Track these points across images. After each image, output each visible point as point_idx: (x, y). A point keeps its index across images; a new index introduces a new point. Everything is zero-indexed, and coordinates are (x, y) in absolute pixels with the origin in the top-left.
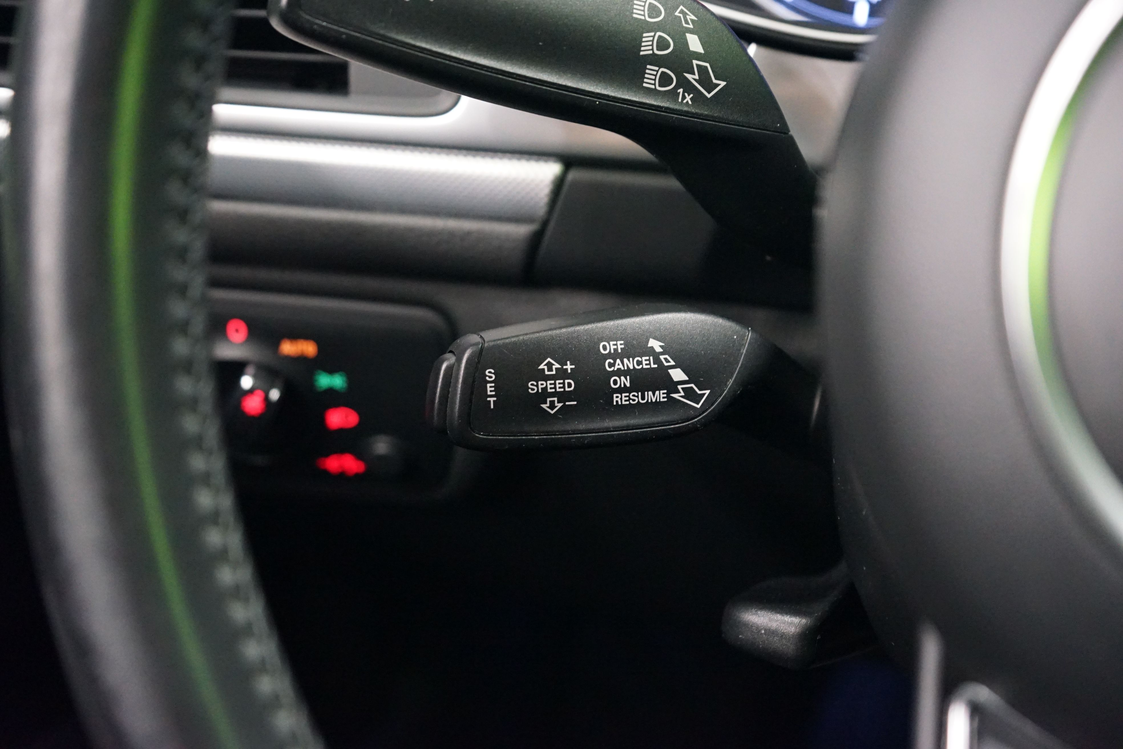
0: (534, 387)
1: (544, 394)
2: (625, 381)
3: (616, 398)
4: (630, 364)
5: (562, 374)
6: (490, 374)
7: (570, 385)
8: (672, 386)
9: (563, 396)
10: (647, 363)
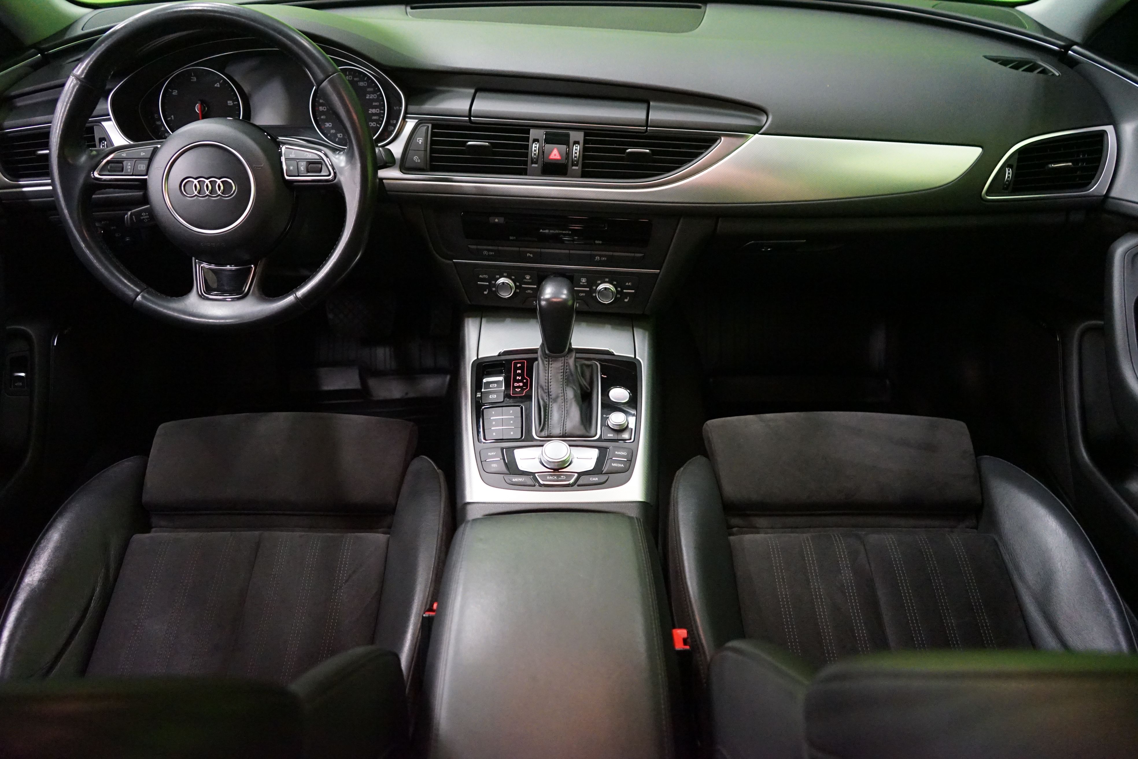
0: (142, 218)
1: (144, 219)
5: (146, 215)
6: (134, 217)
9: (147, 219)
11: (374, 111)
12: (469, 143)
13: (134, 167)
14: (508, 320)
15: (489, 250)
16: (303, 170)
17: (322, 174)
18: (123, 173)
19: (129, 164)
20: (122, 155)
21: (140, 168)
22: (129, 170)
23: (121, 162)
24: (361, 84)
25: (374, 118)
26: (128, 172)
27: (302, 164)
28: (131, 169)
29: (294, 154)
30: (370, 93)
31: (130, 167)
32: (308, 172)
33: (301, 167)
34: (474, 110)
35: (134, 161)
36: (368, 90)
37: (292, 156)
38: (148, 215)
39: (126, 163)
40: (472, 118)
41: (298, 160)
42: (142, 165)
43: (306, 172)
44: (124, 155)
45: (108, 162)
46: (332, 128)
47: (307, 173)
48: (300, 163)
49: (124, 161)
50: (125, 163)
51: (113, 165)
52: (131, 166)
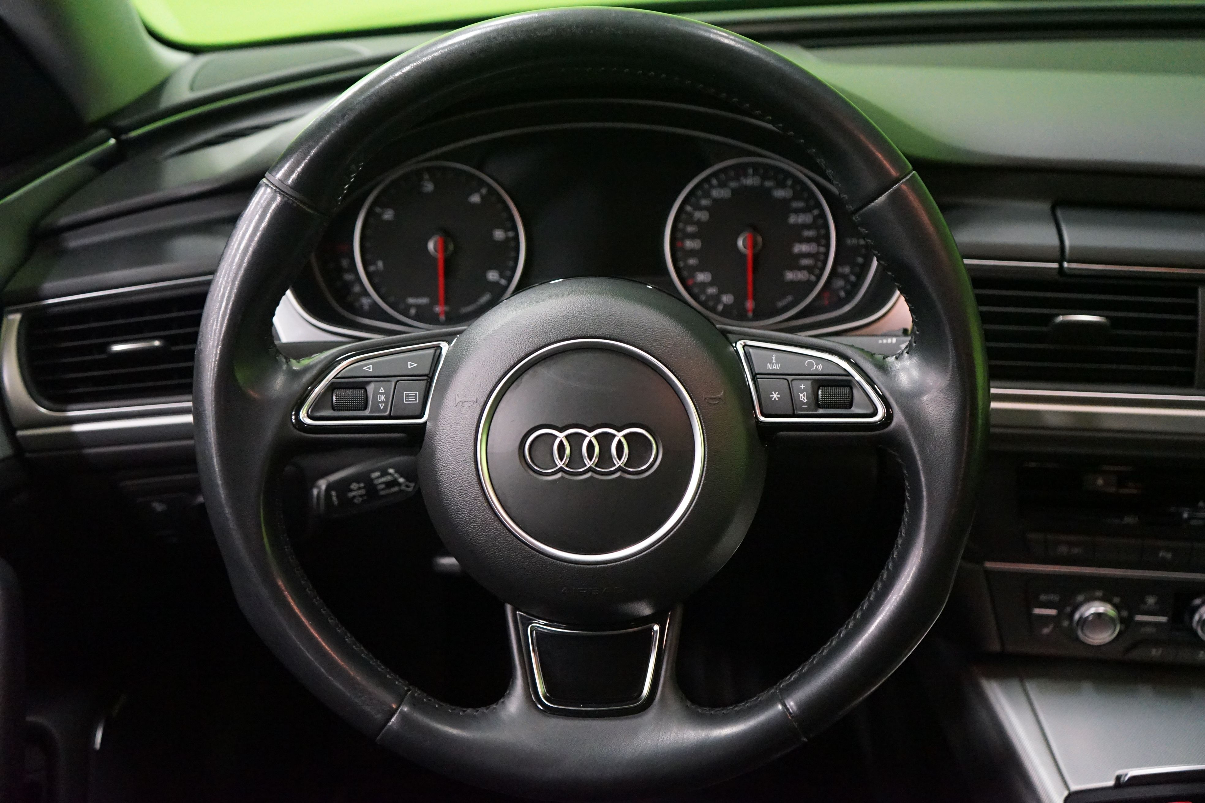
0: (351, 495)
1: (354, 497)
2: (383, 486)
3: (382, 493)
4: (383, 479)
5: (359, 488)
6: (334, 493)
7: (363, 492)
8: (399, 484)
9: (361, 496)
10: (389, 478)
11: (804, 248)
12: (1061, 318)
13: (394, 397)
14: (1087, 687)
15: (1070, 544)
16: (806, 400)
17: (855, 410)
18: (367, 413)
19: (382, 390)
20: (364, 368)
21: (407, 399)
22: (382, 406)
23: (362, 386)
24: (779, 193)
25: (805, 262)
26: (380, 410)
27: (802, 387)
28: (386, 402)
29: (777, 362)
30: (797, 211)
31: (383, 398)
32: (818, 406)
33: (801, 395)
34: (1071, 248)
35: (393, 384)
36: (795, 205)
37: (774, 366)
38: (364, 488)
39: (375, 388)
40: (1066, 265)
41: (790, 378)
42: (412, 393)
43: (813, 407)
44: (368, 368)
45: (332, 387)
46: (711, 284)
47: (816, 410)
48: (795, 382)
49: (369, 383)
50: (371, 388)
51: (343, 392)
52: (386, 394)
